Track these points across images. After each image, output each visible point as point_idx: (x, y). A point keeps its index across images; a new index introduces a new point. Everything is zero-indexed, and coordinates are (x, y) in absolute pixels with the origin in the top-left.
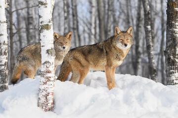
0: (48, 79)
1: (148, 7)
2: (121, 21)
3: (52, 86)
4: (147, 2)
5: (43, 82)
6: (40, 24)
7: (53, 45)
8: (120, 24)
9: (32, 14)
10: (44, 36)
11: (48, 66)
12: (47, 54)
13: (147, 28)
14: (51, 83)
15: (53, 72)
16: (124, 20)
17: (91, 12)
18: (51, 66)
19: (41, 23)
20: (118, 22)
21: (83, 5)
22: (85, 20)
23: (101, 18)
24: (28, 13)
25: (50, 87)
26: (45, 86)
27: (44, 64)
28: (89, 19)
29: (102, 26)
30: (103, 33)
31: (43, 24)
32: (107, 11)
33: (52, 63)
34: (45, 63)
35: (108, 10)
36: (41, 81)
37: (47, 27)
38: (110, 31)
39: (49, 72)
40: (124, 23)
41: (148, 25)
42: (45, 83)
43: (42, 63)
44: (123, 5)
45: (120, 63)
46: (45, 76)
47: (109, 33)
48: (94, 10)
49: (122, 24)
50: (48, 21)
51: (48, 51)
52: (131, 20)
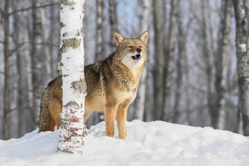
0: (73, 132)
1: (243, 12)
2: (191, 32)
3: (79, 145)
4: (241, 3)
5: (65, 138)
6: (62, 38)
7: (83, 74)
8: (189, 38)
9: (40, 18)
10: (68, 58)
11: (74, 109)
12: (73, 89)
13: (240, 48)
14: (78, 138)
15: (82, 121)
16: (196, 32)
17: (141, 17)
18: (79, 110)
19: (64, 35)
20: (187, 34)
21: (126, 4)
22: (130, 30)
23: (159, 27)
24: (34, 16)
25: (76, 145)
26: (68, 144)
27: (66, 106)
28: (137, 29)
29: (160, 42)
30: (161, 53)
31: (66, 38)
32: (168, 16)
33: (80, 106)
34: (69, 104)
35: (171, 14)
36: (62, 135)
37: (74, 43)
38: (173, 50)
39: (75, 120)
40: (197, 38)
41: (241, 43)
42: (68, 139)
43: (64, 104)
44: (196, 5)
45: (131, 96)
46: (69, 127)
47: (171, 54)
48: (147, 13)
49: (193, 39)
50: (76, 32)
51: (74, 85)
52: (208, 33)
